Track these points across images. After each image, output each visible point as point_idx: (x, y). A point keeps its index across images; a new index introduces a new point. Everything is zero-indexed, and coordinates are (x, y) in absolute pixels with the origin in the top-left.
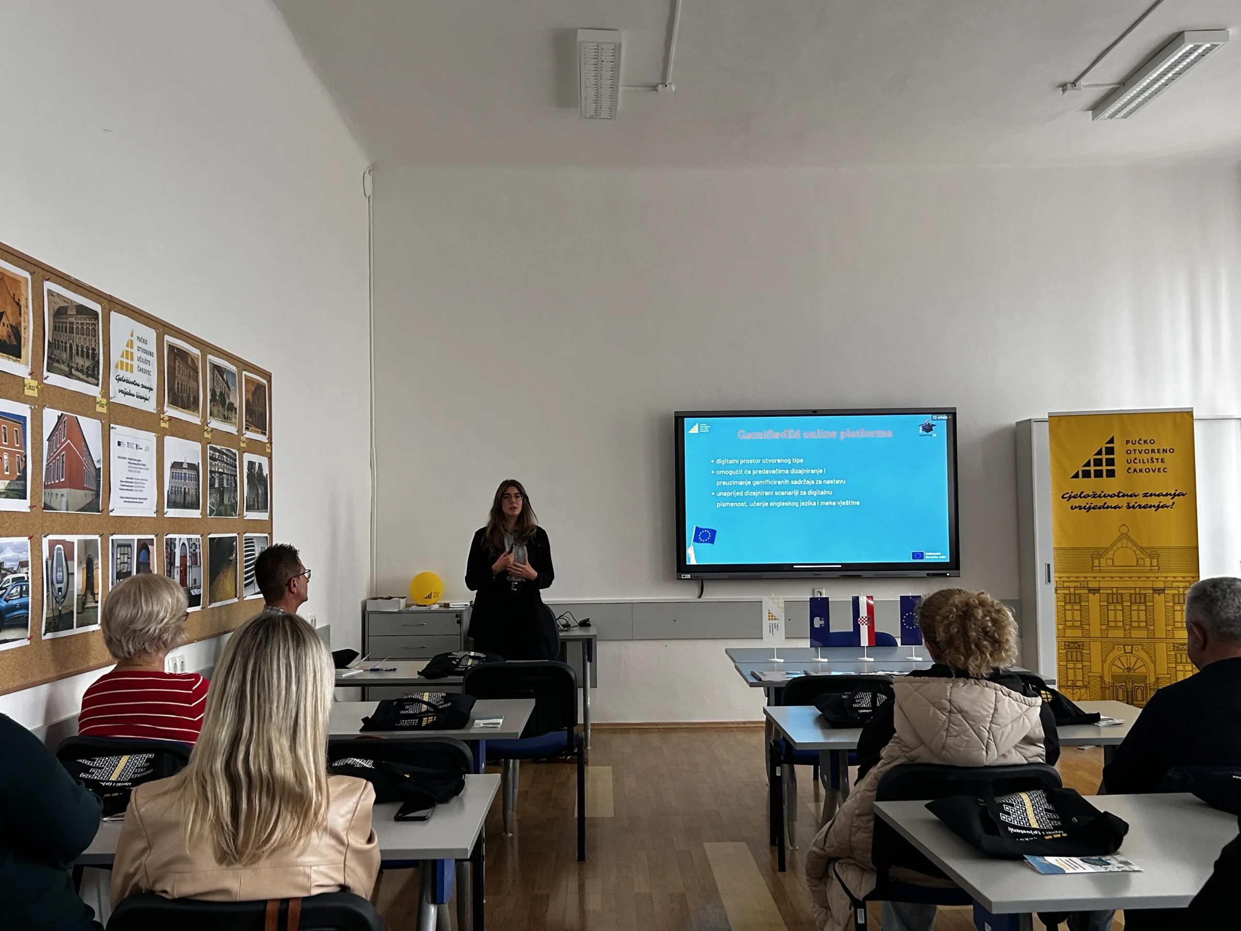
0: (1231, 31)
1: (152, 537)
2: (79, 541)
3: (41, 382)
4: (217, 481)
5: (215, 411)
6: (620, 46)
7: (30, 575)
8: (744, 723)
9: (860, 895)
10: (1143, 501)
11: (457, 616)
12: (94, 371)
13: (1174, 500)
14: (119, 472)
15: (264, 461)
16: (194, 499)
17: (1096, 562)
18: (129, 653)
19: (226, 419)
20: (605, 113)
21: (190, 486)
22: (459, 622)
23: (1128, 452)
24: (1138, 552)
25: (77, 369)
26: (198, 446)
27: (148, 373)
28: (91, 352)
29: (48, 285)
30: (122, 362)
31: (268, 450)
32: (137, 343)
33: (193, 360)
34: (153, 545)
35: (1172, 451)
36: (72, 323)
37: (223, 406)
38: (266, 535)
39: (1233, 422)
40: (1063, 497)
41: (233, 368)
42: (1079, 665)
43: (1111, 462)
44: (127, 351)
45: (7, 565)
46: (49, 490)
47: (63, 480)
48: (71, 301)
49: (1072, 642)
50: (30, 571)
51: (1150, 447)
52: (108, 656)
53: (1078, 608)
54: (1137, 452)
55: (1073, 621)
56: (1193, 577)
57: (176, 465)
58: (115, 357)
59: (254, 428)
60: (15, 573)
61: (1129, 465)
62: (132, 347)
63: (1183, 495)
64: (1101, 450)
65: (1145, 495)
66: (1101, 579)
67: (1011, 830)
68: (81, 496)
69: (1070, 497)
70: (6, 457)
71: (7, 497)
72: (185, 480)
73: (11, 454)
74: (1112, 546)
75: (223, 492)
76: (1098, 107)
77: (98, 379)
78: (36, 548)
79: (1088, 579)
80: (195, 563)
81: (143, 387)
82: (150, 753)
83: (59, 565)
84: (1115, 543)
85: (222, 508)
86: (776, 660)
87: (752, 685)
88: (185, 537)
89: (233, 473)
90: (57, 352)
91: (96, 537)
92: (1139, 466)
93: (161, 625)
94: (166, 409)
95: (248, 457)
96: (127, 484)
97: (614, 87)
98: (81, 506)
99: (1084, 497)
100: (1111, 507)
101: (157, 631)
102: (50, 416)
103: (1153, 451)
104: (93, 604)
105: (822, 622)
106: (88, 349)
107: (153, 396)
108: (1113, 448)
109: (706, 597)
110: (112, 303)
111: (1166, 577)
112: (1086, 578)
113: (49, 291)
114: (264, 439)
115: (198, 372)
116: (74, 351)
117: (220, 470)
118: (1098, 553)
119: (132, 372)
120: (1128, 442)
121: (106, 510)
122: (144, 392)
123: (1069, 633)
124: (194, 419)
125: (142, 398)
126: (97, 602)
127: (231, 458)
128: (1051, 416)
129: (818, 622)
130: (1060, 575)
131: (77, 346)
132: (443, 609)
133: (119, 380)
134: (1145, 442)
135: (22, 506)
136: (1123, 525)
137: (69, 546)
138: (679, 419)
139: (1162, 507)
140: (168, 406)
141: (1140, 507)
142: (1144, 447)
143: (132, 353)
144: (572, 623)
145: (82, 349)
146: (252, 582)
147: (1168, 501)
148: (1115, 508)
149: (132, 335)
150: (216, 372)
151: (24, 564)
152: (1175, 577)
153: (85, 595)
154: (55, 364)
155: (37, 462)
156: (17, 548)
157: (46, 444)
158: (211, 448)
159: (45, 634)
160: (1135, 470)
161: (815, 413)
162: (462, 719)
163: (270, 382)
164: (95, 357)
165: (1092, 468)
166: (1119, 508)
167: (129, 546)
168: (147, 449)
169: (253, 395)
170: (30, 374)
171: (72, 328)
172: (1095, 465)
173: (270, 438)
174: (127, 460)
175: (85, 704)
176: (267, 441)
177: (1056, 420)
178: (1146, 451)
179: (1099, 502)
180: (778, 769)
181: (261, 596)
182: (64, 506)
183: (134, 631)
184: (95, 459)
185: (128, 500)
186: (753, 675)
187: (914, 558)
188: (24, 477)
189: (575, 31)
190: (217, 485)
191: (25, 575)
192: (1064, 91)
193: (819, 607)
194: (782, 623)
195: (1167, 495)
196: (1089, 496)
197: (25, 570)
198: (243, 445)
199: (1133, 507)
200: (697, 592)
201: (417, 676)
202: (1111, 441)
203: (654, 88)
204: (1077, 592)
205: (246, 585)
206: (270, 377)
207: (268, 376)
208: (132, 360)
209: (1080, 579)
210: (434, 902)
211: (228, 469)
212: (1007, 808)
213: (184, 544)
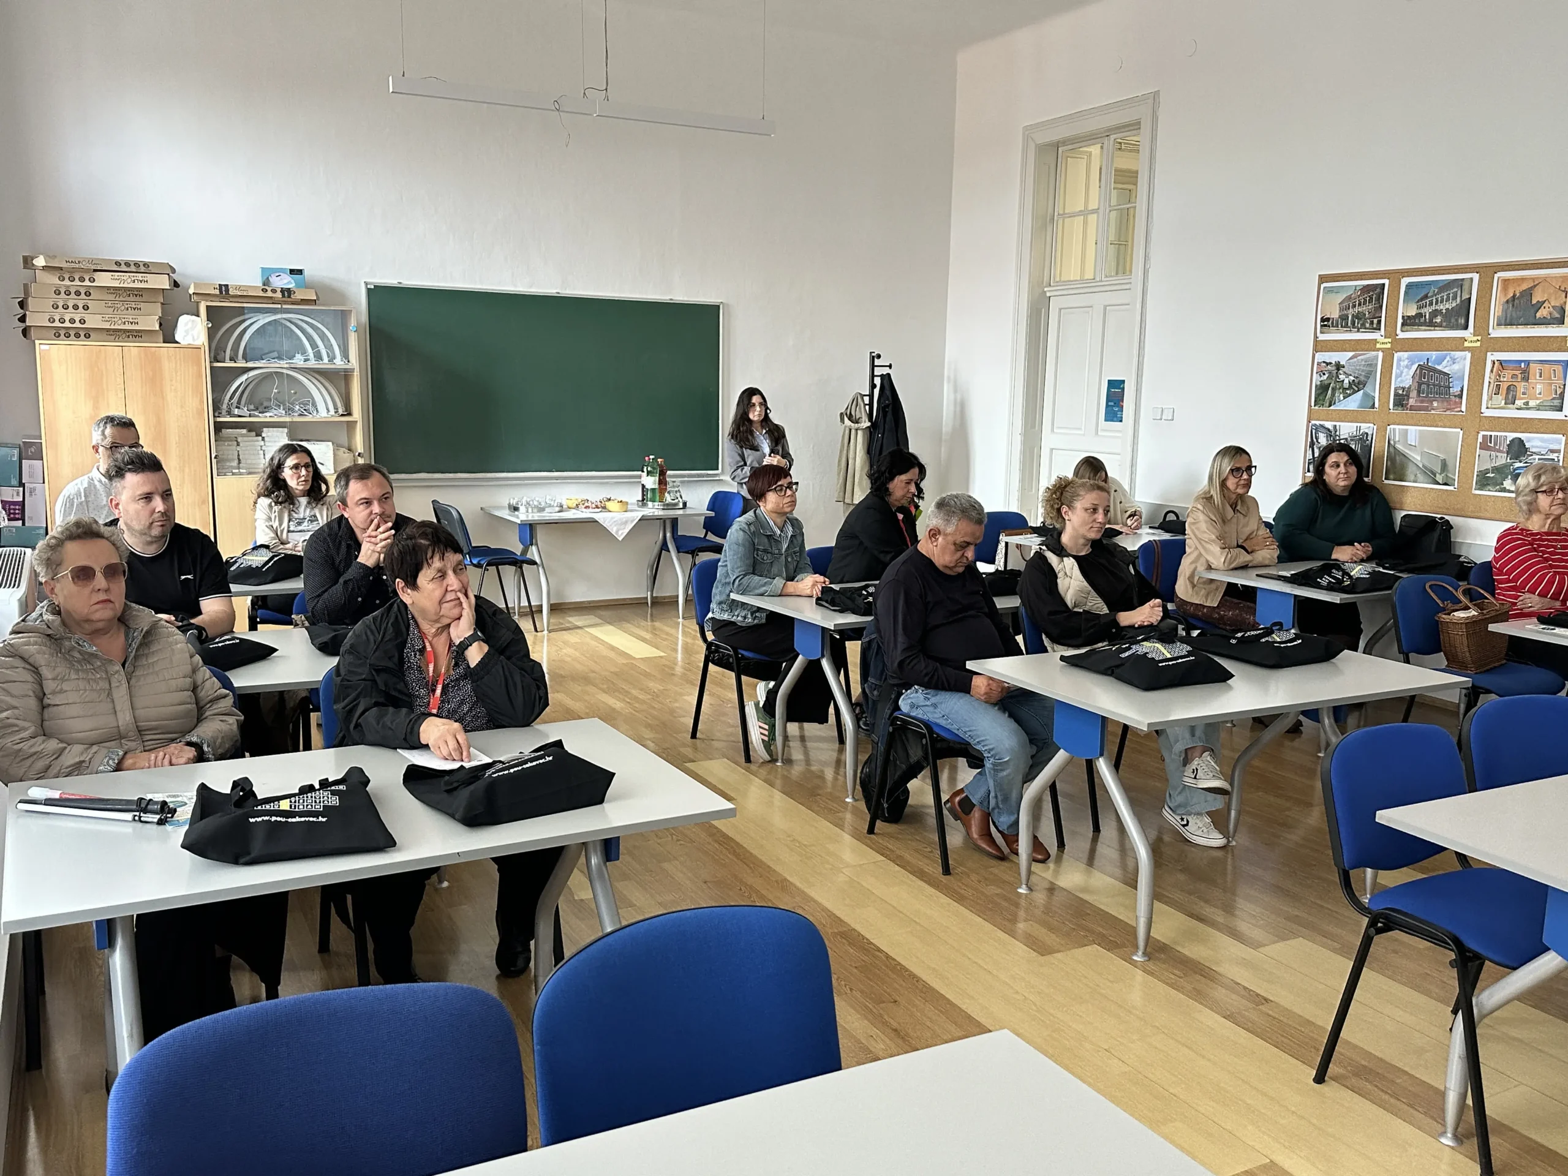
70: (1539, 387)
73: (1548, 384)
135: (1556, 415)
156: (1548, 441)
188: (1560, 398)
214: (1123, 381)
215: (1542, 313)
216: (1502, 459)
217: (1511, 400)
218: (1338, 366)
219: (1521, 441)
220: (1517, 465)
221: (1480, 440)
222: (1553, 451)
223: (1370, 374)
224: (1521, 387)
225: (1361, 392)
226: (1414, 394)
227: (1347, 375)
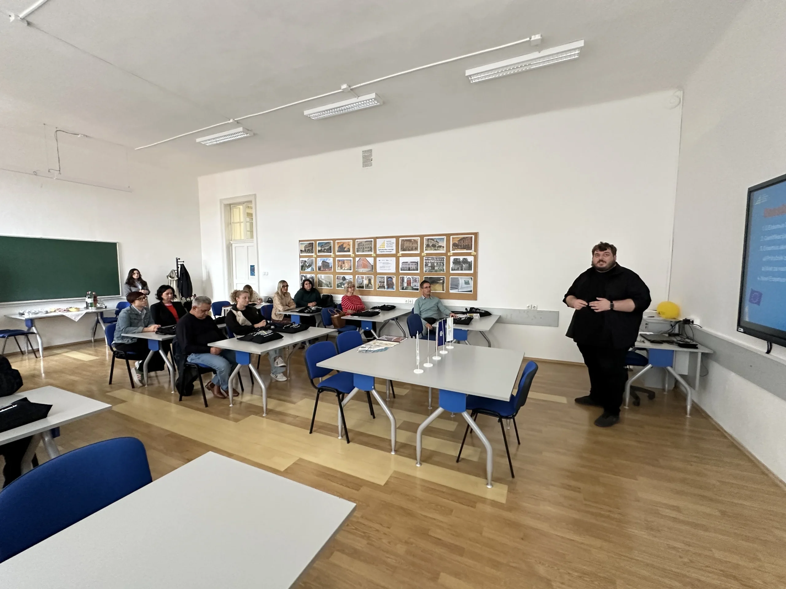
2: (366, 276)
3: (355, 254)
5: (429, 249)
12: (371, 250)
14: (380, 265)
15: (469, 257)
16: (415, 269)
19: (436, 250)
21: (412, 266)
25: (365, 251)
26: (418, 258)
27: (391, 247)
28: (370, 247)
30: (381, 247)
31: (474, 254)
33: (414, 240)
36: (364, 244)
37: (434, 247)
38: (471, 277)
41: (443, 237)
45: (347, 279)
46: (357, 269)
47: (362, 267)
48: (364, 241)
57: (405, 262)
58: (378, 246)
59: (459, 249)
68: (367, 270)
70: (347, 265)
71: (347, 270)
75: (434, 267)
78: (354, 277)
83: (360, 279)
85: (434, 270)
89: (441, 262)
91: (372, 276)
95: (454, 257)
96: (383, 267)
102: (358, 259)
107: (394, 251)
113: (357, 241)
114: (469, 251)
115: (417, 242)
117: (432, 262)
119: (385, 248)
121: (376, 271)
124: (415, 252)
125: (390, 252)
126: (372, 286)
127: (440, 259)
133: (380, 250)
135: (350, 271)
137: (362, 277)
140: (401, 252)
143: (384, 245)
145: (367, 247)
146: (455, 288)
149: (385, 241)
150: (430, 240)
153: (368, 284)
154: (359, 251)
155: (354, 265)
157: (356, 263)
158: (426, 257)
168: (391, 260)
169: (459, 241)
170: (352, 254)
174: (383, 263)
176: (472, 252)
182: (362, 271)
184: (371, 264)
185: (383, 270)
188: (351, 267)
190: (430, 265)
198: (450, 255)
205: (452, 289)
211: (438, 261)
213: (409, 278)
214: (254, 266)
215: (345, 249)
216: (341, 281)
217: (341, 268)
218: (305, 261)
219: (344, 277)
220: (344, 282)
221: (336, 277)
222: (350, 279)
223: (312, 263)
224: (343, 265)
225: (311, 267)
226: (322, 267)
227: (307, 263)
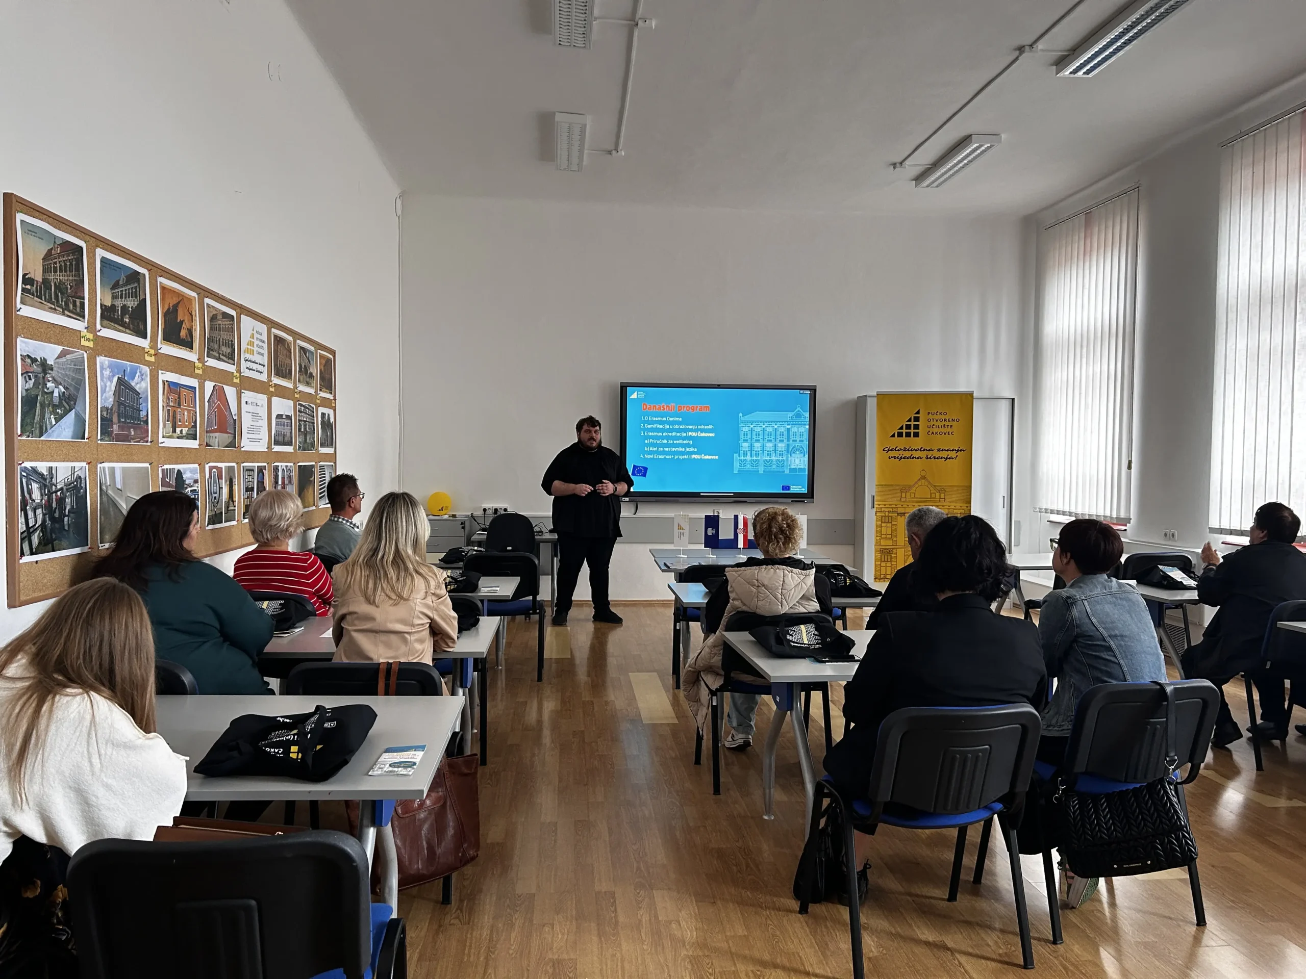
0: (1003, 136)
1: (265, 464)
2: (225, 467)
3: (204, 365)
4: (303, 426)
5: (301, 379)
6: (585, 125)
7: (199, 488)
8: (663, 601)
9: (714, 688)
10: (937, 454)
11: (462, 524)
12: (232, 355)
13: (957, 454)
14: (246, 422)
15: (331, 412)
16: (289, 439)
17: (904, 495)
18: (267, 539)
19: (308, 384)
20: (575, 167)
21: (287, 430)
22: (463, 528)
23: (929, 420)
24: (932, 489)
25: (223, 355)
26: (291, 403)
27: (262, 354)
28: (230, 343)
29: (207, 301)
30: (248, 348)
31: (333, 405)
32: (256, 335)
33: (288, 344)
34: (265, 470)
35: (958, 420)
36: (220, 324)
37: (306, 375)
38: (332, 464)
39: (1004, 401)
40: (884, 450)
41: (312, 349)
42: (889, 564)
43: (917, 427)
44: (251, 341)
45: (187, 482)
46: (208, 434)
47: (216, 427)
48: (220, 310)
49: (885, 549)
50: (199, 486)
51: (943, 417)
52: (252, 540)
53: (890, 526)
54: (935, 420)
55: (886, 534)
56: (967, 507)
57: (279, 416)
58: (244, 346)
59: (324, 390)
60: (191, 487)
61: (929, 429)
62: (253, 338)
63: (964, 451)
64: (911, 418)
65: (939, 450)
66: (906, 506)
67: (792, 644)
68: (226, 438)
69: (888, 450)
70: (186, 413)
71: (187, 439)
72: (284, 426)
73: (189, 411)
74: (914, 485)
75: (306, 434)
76: (919, 178)
77: (234, 361)
78: (202, 471)
79: (898, 506)
80: (290, 482)
81: (260, 364)
82: (282, 600)
83: (215, 482)
84: (916, 483)
85: (306, 445)
86: (682, 556)
87: (663, 571)
88: (284, 464)
89: (312, 421)
90: (212, 344)
91: (234, 464)
92: (935, 430)
93: (287, 523)
94: (272, 379)
95: (321, 410)
96: (251, 430)
97: (581, 151)
98: (226, 444)
99: (898, 450)
100: (915, 458)
101: (285, 526)
102: (209, 386)
103: (945, 420)
104: (233, 508)
105: (714, 532)
106: (229, 341)
107: (265, 370)
108: (919, 417)
109: (639, 514)
110: (243, 310)
111: (949, 506)
112: (896, 505)
113: (207, 304)
114: (331, 397)
115: (291, 353)
116: (221, 343)
117: (305, 419)
118: (905, 489)
119: (253, 355)
120: (929, 413)
121: (240, 447)
122: (260, 368)
123: (883, 542)
124: (289, 384)
125: (259, 372)
126: (235, 506)
127: (311, 411)
128: (879, 395)
129: (710, 532)
130: (880, 503)
131: (223, 339)
132: (451, 518)
133: (246, 360)
134: (940, 414)
135: (194, 444)
136: (923, 470)
137: (219, 470)
138: (624, 388)
139: (949, 458)
140: (274, 377)
141: (935, 458)
142: (939, 417)
143: (253, 342)
144: (544, 530)
145: (226, 343)
146: (324, 496)
147: (953, 454)
148: (918, 458)
149: (253, 330)
150: (302, 352)
151: (196, 481)
152: (955, 506)
153: (229, 502)
154: (211, 352)
155: (202, 415)
156: (193, 471)
157: (207, 404)
158: (299, 404)
159: (207, 526)
160: (933, 433)
161: (719, 386)
162: (474, 588)
163: (334, 357)
164: (233, 345)
165: (904, 431)
166: (921, 458)
167: (253, 470)
168: (262, 406)
169: (324, 366)
170: (198, 359)
171: (220, 328)
172: (906, 429)
173: (335, 396)
174: (251, 414)
175: (235, 571)
176: (332, 398)
177: (881, 396)
178: (941, 420)
179: (908, 454)
180: (678, 624)
181: (329, 505)
182: (217, 444)
183: (271, 526)
184: (233, 414)
185: (252, 440)
186: (665, 564)
187: (783, 490)
188: (195, 426)
189: (553, 114)
190: (302, 430)
191: (196, 488)
192: (894, 168)
193: (712, 522)
194: (687, 532)
195: (953, 450)
196: (901, 449)
197: (196, 485)
198: (318, 401)
199: (930, 458)
200: (633, 510)
201: (438, 562)
202: (918, 413)
203: (610, 152)
204: (890, 515)
205: (320, 498)
206: (335, 353)
207: (333, 353)
208: (253, 347)
209: (892, 506)
210: (462, 686)
211: (309, 418)
212: (791, 632)
213: (283, 469)
215: (183, 334)
217: (174, 428)
218: (45, 367)
221: (160, 476)
223: (80, 385)
224: (178, 413)
225: (73, 413)
226: (115, 419)
227: (57, 383)
